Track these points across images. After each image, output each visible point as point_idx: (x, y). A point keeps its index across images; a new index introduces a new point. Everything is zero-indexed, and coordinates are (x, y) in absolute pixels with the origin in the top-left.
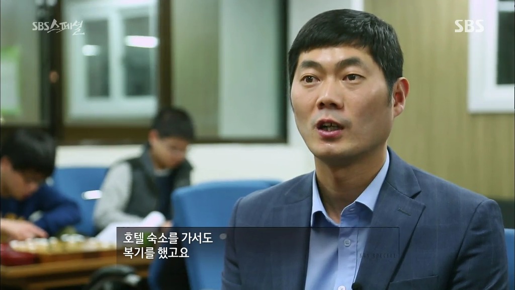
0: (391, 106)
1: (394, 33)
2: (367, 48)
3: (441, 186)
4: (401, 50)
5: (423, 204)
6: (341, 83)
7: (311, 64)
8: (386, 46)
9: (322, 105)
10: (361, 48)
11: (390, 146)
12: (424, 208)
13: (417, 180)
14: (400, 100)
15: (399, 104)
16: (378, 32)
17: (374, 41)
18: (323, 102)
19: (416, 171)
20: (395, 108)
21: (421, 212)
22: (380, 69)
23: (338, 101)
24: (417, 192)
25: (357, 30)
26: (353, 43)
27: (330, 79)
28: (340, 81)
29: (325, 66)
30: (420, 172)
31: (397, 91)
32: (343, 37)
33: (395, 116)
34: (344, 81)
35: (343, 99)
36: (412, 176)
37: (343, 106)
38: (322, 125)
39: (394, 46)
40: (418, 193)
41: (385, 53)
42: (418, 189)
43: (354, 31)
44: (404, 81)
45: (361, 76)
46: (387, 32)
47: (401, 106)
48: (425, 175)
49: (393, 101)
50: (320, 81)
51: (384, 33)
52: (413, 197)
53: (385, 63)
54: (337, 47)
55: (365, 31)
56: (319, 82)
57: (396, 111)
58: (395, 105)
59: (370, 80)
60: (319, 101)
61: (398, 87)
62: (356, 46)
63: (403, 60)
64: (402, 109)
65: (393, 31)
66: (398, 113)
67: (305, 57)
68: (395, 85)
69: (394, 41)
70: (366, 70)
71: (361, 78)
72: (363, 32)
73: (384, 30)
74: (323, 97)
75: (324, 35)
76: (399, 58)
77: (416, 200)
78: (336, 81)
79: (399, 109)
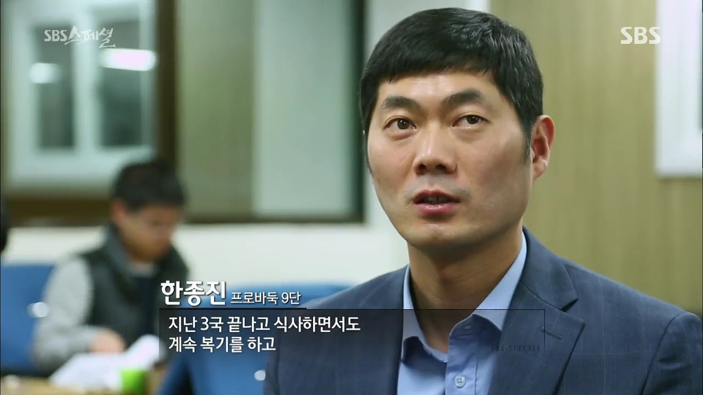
0: (530, 162)
1: (527, 45)
2: (489, 74)
3: (611, 292)
4: (539, 71)
5: (582, 320)
6: (451, 132)
7: (400, 102)
8: (519, 69)
9: (422, 169)
10: (481, 73)
11: (527, 227)
12: (584, 326)
13: (571, 282)
14: (542, 151)
15: (540, 158)
16: (505, 46)
17: (499, 60)
18: (425, 164)
19: (569, 267)
20: (535, 164)
21: (579, 332)
22: (510, 105)
23: (448, 160)
24: (571, 301)
25: (472, 46)
26: (467, 66)
27: (433, 126)
28: (449, 129)
29: (425, 104)
30: (577, 269)
31: (537, 137)
32: (451, 58)
33: (535, 178)
34: (455, 128)
35: (456, 157)
36: (563, 274)
37: (456, 168)
38: (422, 199)
39: (530, 66)
40: (575, 302)
41: (518, 80)
42: (573, 295)
43: (468, 47)
44: (547, 121)
45: (483, 119)
46: (519, 44)
47: (544, 162)
48: (584, 273)
49: (532, 154)
50: (416, 128)
51: (514, 47)
52: (565, 309)
53: (519, 95)
54: (442, 74)
55: (486, 46)
56: (415, 130)
57: (536, 169)
58: (535, 160)
59: (496, 123)
60: (417, 161)
61: (538, 132)
62: (474, 71)
63: (543, 86)
64: (545, 166)
65: (527, 41)
66: (539, 173)
67: (388, 90)
68: (534, 129)
69: (529, 59)
70: (489, 108)
71: (484, 122)
72: (482, 48)
73: (514, 42)
74: (423, 155)
75: (420, 55)
76: (538, 84)
77: (571, 314)
78: (441, 127)
79: (541, 167)
